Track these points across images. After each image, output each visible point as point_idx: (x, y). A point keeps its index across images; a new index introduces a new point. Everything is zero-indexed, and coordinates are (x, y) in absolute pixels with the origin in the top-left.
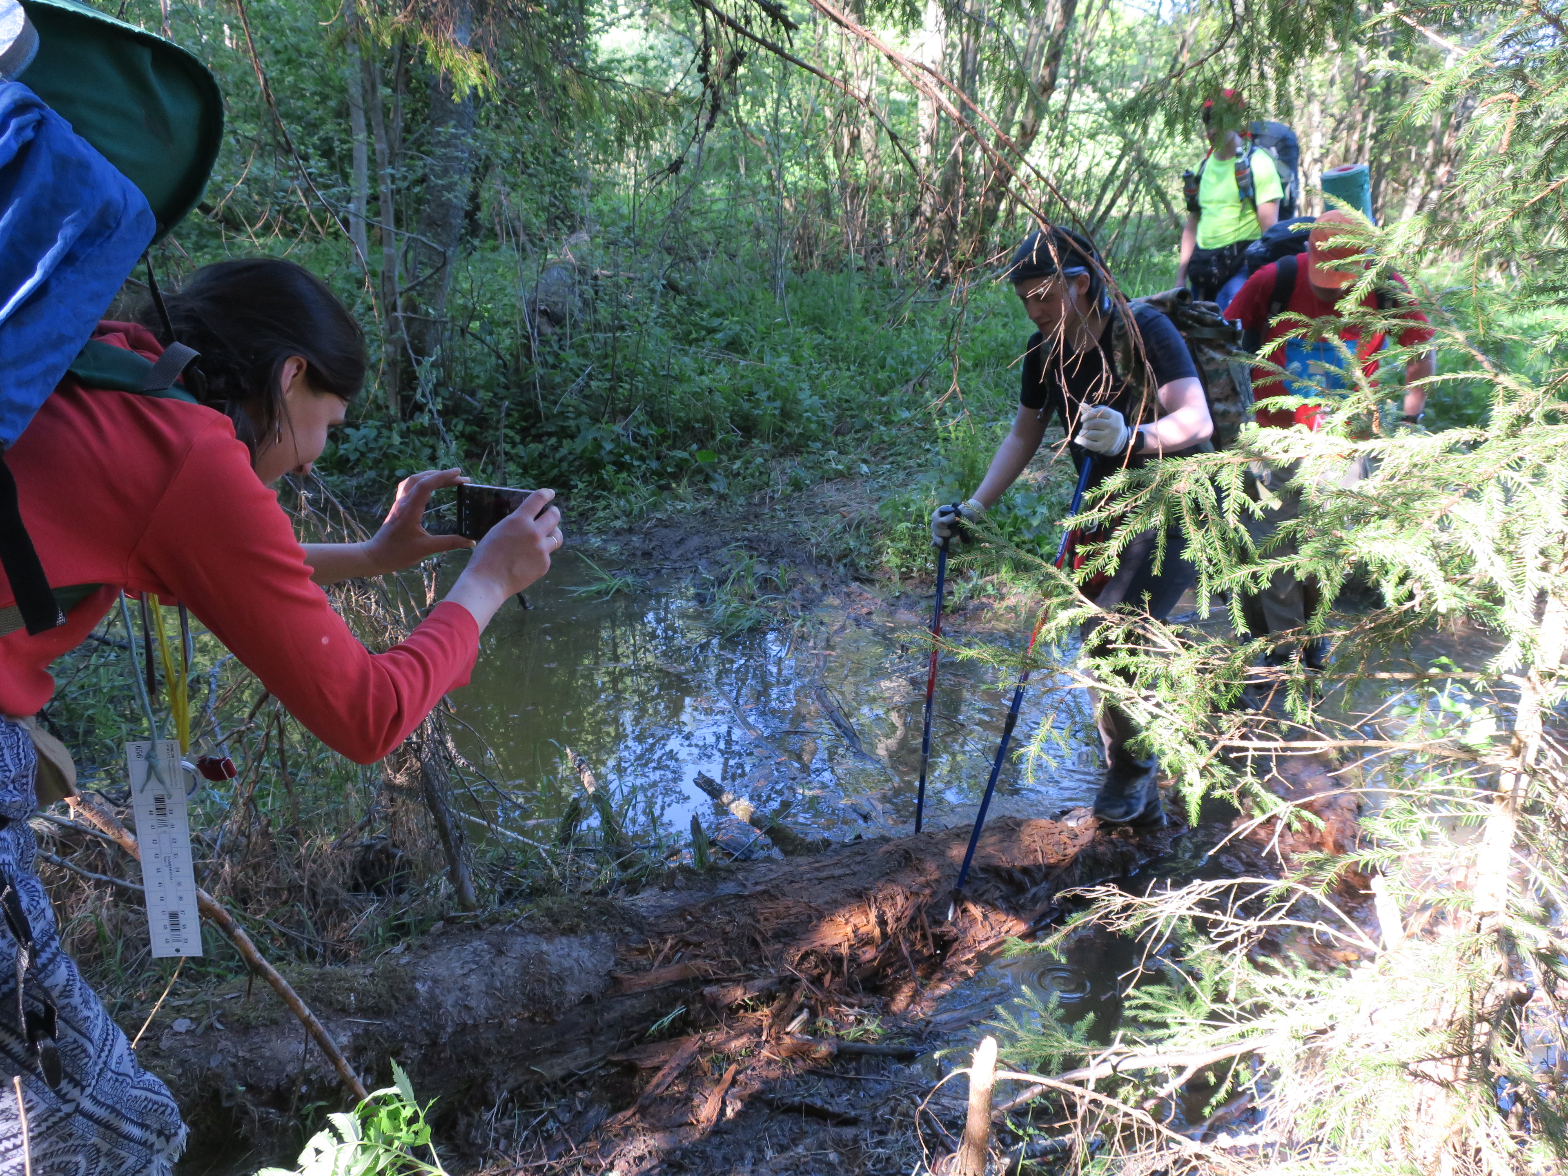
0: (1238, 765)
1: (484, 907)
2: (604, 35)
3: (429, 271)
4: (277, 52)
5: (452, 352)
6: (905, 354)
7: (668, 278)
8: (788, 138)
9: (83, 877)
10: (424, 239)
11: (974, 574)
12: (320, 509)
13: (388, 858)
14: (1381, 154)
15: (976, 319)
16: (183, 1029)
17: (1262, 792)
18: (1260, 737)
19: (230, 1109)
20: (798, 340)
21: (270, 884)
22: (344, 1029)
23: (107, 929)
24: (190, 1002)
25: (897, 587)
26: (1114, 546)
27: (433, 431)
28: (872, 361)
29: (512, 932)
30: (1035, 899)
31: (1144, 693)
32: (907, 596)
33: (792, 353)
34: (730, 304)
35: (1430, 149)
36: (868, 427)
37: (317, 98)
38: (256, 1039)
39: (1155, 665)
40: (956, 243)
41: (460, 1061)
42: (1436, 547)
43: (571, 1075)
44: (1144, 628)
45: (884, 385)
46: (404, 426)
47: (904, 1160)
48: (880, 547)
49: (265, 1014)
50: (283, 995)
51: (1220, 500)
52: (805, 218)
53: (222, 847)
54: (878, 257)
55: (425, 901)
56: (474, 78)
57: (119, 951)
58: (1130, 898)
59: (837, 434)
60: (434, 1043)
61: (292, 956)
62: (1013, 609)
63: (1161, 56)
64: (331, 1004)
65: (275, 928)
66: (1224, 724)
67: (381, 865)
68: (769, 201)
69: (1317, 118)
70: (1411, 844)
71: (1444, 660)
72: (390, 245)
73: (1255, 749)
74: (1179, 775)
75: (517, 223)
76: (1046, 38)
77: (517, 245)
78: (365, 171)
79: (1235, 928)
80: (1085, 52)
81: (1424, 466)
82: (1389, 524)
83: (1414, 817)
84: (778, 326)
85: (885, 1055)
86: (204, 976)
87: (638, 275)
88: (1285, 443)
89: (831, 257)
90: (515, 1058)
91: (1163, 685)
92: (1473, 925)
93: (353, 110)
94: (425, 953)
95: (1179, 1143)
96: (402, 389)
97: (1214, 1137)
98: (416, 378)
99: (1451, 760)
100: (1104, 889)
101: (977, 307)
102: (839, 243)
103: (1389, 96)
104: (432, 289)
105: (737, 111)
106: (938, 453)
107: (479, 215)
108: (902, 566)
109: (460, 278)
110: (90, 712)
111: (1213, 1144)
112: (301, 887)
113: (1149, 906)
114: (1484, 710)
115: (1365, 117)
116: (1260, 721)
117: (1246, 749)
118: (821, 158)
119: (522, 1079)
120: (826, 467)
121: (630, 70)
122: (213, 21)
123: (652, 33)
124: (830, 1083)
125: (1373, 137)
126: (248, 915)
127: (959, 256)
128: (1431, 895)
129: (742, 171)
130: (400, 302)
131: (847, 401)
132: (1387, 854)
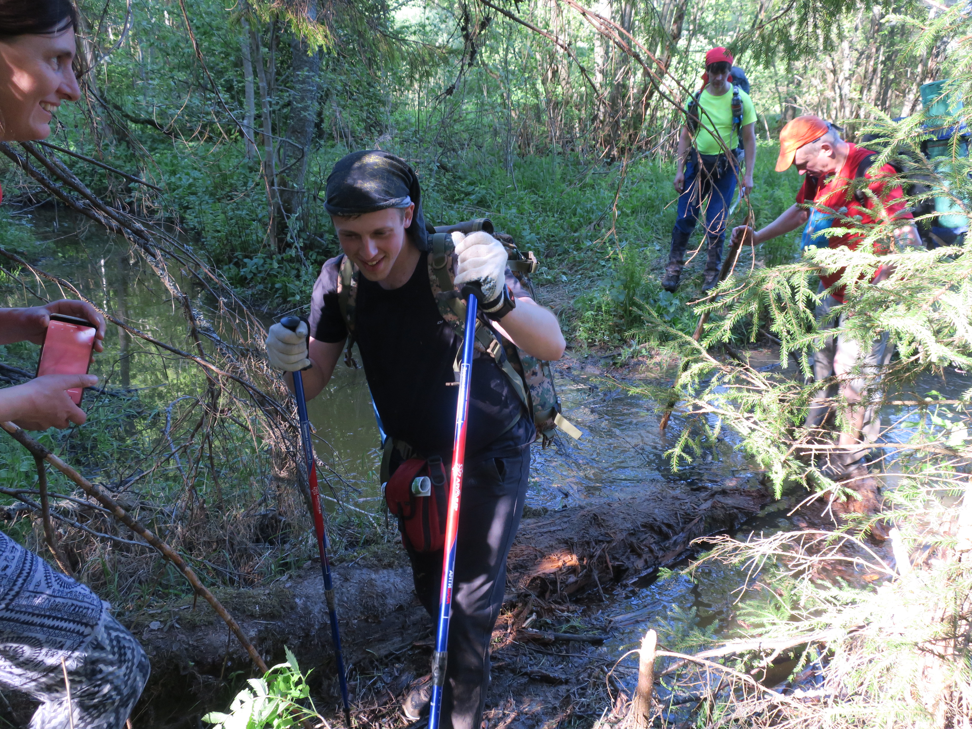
0: (805, 460)
1: (335, 552)
2: (398, 12)
3: (293, 161)
4: (197, 28)
5: (309, 211)
6: (589, 206)
7: (440, 162)
8: (513, 73)
9: (93, 535)
10: (290, 141)
11: (634, 343)
12: (231, 309)
13: (276, 522)
14: (888, 73)
15: (633, 183)
16: (156, 628)
17: (821, 477)
18: (820, 442)
19: (186, 676)
20: (522, 199)
21: (206, 539)
22: (253, 627)
23: (108, 566)
24: (159, 611)
25: (586, 351)
26: (728, 324)
27: (298, 260)
28: (568, 211)
29: (353, 567)
30: (675, 543)
31: (746, 415)
32: (592, 357)
33: (518, 207)
34: (479, 177)
35: (920, 69)
36: (566, 252)
37: (223, 55)
38: (200, 634)
39: (754, 397)
40: (619, 136)
41: (323, 646)
42: (931, 321)
43: (391, 654)
44: (746, 374)
45: (576, 225)
46: (280, 257)
47: (597, 706)
48: (575, 327)
49: (205, 618)
50: (215, 607)
51: (794, 294)
52: (525, 122)
53: (176, 516)
54: (570, 146)
55: (299, 548)
56: (321, 41)
57: (116, 580)
58: (738, 543)
59: (547, 257)
60: (307, 635)
61: (220, 583)
62: (659, 364)
63: (747, 15)
64: (245, 612)
65: (209, 565)
66: (797, 434)
67: (272, 527)
68: (502, 112)
69: (847, 51)
70: (917, 507)
71: (934, 392)
72: (269, 145)
73: (816, 450)
74: (769, 467)
75: (346, 130)
76: (675, 6)
77: (347, 143)
78: (253, 101)
79: (804, 561)
80: (699, 14)
81: (923, 271)
82: (902, 308)
83: (918, 491)
84: (509, 191)
85: (584, 641)
86: (167, 595)
87: (422, 161)
88: (834, 258)
89: (541, 146)
90: (357, 644)
91: (758, 410)
92: (956, 558)
93: (245, 62)
94: (300, 580)
95: (771, 695)
96: (278, 234)
97: (793, 692)
98: (287, 227)
99: (940, 456)
100: (721, 538)
101: (633, 176)
102: (547, 137)
103: (892, 37)
104: (296, 172)
105: (481, 56)
106: (610, 268)
107: (324, 125)
108: (588, 338)
109: (312, 164)
110: (94, 435)
111: (792, 696)
112: (224, 540)
113: (751, 548)
114: (961, 424)
115: (878, 50)
116: (820, 432)
117: (811, 450)
118: (534, 84)
119: (360, 657)
120: (541, 277)
121: (415, 33)
122: (158, 10)
123: (428, 10)
124: (550, 658)
125: (883, 62)
126: (193, 557)
127: (621, 144)
128: (930, 540)
129: (485, 94)
130: (276, 180)
131: (553, 236)
132: (902, 514)
